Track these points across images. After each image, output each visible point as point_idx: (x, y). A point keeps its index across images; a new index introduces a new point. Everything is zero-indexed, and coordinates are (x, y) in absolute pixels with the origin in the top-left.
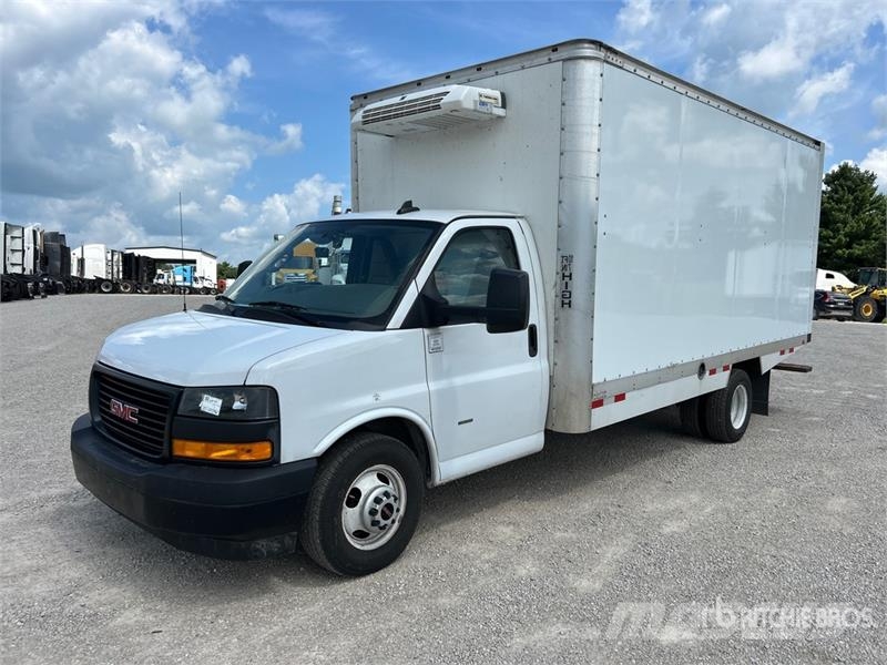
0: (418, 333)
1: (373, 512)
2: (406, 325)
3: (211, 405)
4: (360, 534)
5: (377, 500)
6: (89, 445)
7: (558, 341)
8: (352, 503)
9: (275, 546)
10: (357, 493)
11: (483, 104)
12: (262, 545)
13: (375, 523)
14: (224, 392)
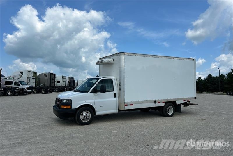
0: (93, 94)
1: (84, 116)
2: (91, 92)
3: (65, 101)
4: (83, 120)
5: (85, 115)
6: (55, 108)
7: (119, 95)
8: (82, 115)
9: (71, 119)
10: (83, 114)
11: (109, 61)
12: (69, 118)
13: (85, 118)
14: (66, 100)
